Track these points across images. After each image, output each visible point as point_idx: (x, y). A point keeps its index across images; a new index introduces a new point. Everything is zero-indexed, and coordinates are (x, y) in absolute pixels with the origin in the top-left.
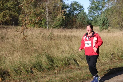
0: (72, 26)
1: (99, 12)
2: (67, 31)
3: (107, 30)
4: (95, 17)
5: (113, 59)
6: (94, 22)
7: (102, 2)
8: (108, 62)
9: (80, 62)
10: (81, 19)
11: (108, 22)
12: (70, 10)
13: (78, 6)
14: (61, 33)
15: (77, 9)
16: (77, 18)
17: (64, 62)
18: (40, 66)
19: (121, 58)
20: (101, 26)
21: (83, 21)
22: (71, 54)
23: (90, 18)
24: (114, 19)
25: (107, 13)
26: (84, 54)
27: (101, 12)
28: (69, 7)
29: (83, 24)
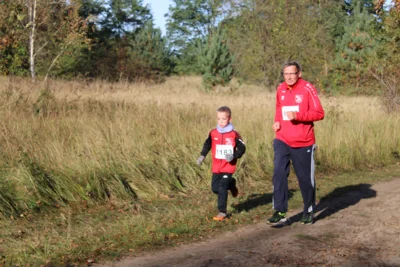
0: (116, 71)
1: (201, 28)
2: (98, 86)
3: (226, 89)
4: (189, 45)
5: (245, 178)
6: (184, 61)
9: (143, 188)
10: (143, 49)
11: (230, 61)
12: (106, 21)
13: (134, 6)
14: (79, 93)
15: (132, 16)
16: (132, 47)
17: (88, 187)
18: (9, 199)
20: (208, 75)
21: (149, 56)
22: (111, 161)
23: (172, 49)
24: (248, 52)
25: (227, 32)
26: (155, 162)
27: (209, 29)
28: (104, 9)
29: (151, 66)
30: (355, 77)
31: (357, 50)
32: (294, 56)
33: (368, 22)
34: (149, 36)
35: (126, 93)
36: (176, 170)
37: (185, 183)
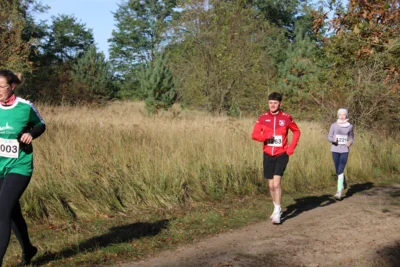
0: (58, 94)
1: (145, 54)
3: (169, 113)
4: (132, 70)
5: (186, 199)
6: (127, 85)
7: (154, 22)
8: (170, 207)
9: (82, 207)
10: (85, 73)
11: (173, 85)
12: (49, 45)
15: (75, 41)
16: (75, 71)
17: (26, 205)
19: (213, 195)
20: (151, 99)
21: (92, 80)
22: (50, 181)
23: (116, 73)
24: (192, 77)
25: (170, 56)
26: (95, 181)
27: (153, 55)
28: (47, 34)
29: (94, 91)
30: (297, 102)
31: (299, 76)
32: (237, 82)
33: (310, 48)
34: (92, 61)
35: (67, 115)
36: (116, 190)
37: (125, 203)
